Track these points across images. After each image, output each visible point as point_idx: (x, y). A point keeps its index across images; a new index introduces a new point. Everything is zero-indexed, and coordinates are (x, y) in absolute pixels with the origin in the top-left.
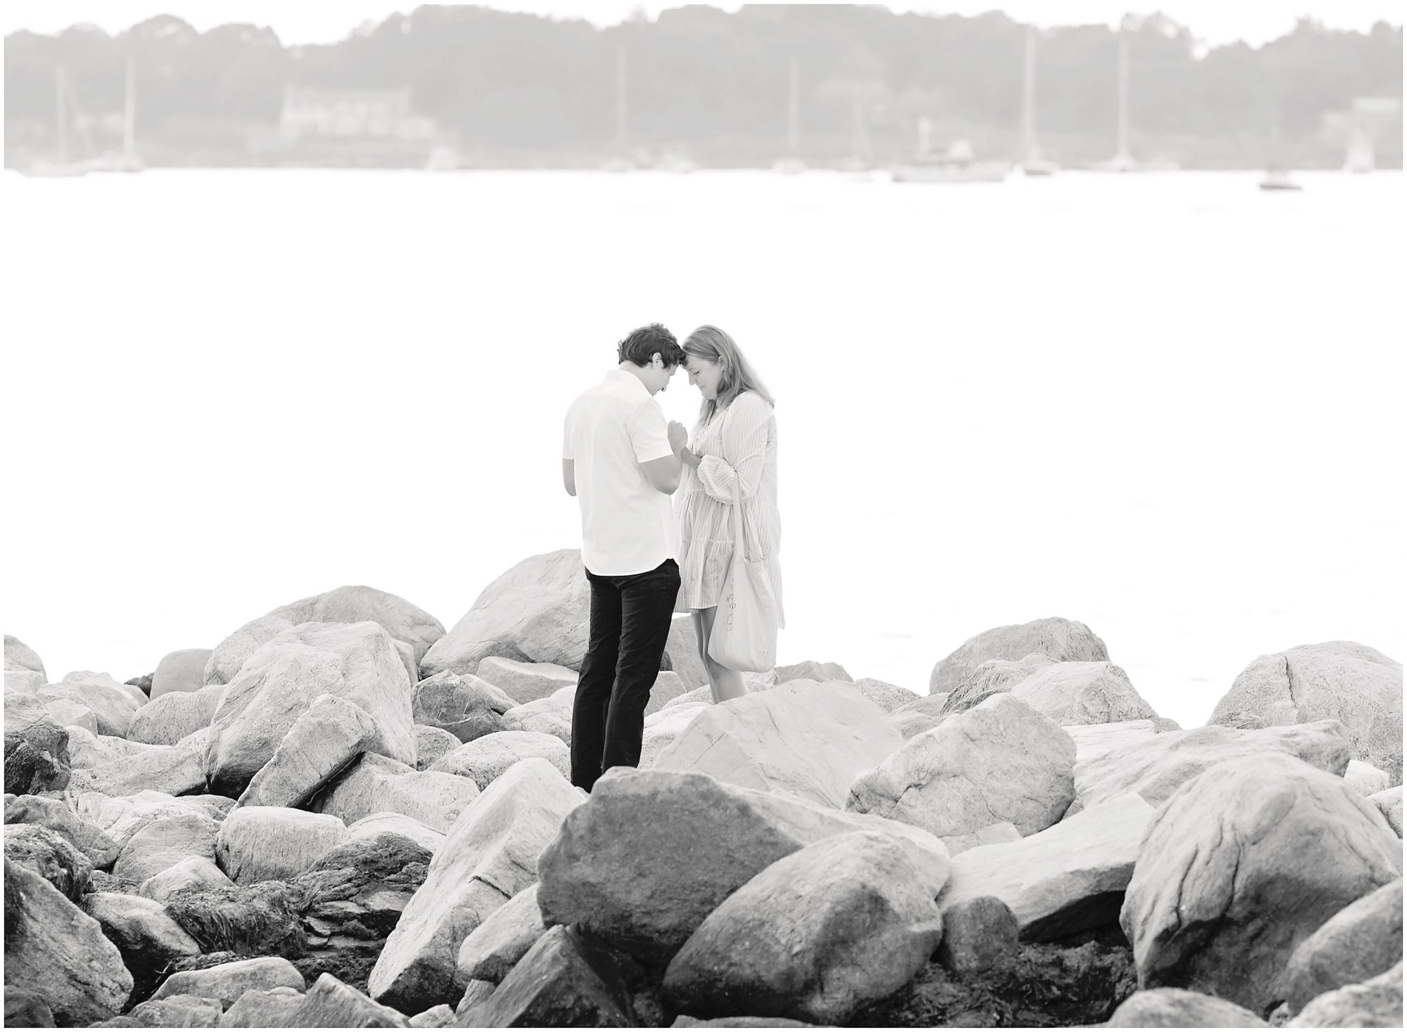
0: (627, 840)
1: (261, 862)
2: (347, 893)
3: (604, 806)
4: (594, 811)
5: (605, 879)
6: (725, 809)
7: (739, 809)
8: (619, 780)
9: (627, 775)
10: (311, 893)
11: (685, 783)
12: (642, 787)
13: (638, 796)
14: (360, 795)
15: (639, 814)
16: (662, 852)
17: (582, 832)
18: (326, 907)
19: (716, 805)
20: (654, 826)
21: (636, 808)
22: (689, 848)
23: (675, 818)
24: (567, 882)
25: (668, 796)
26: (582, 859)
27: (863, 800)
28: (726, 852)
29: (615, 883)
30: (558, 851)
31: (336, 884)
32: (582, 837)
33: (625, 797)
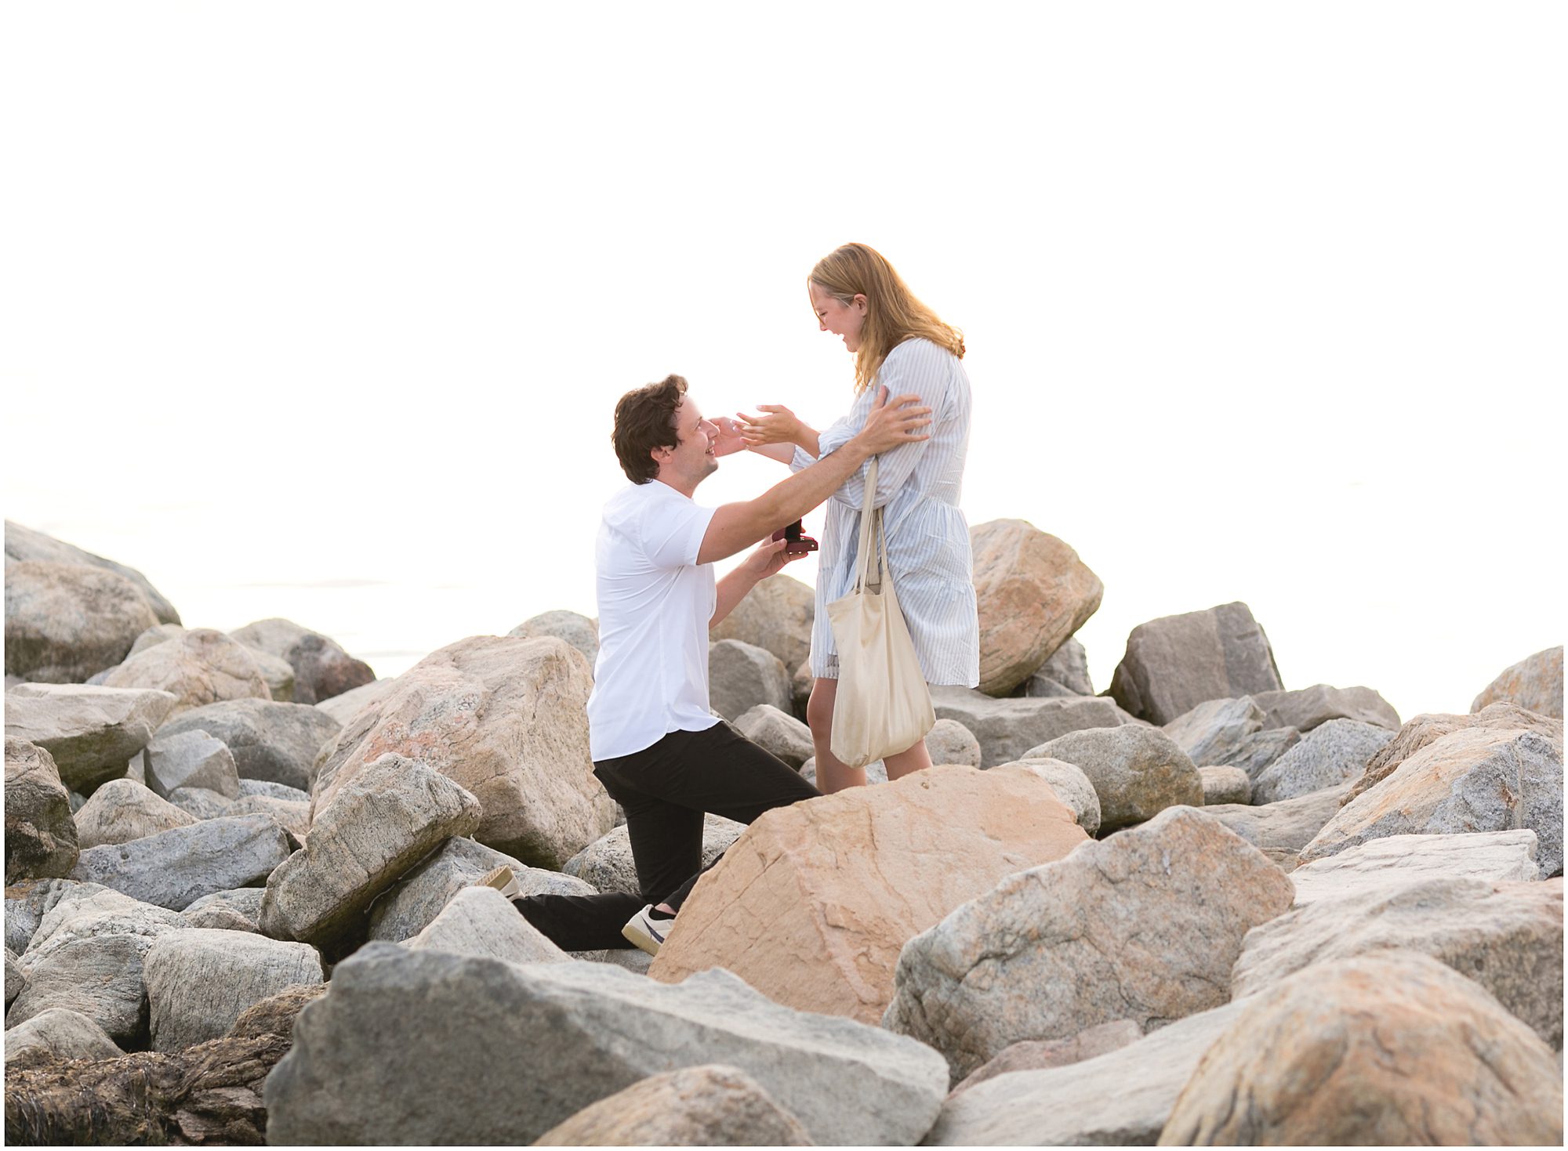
0: (388, 1059)
1: (181, 1014)
2: (246, 1075)
3: (350, 1005)
4: (335, 1012)
5: (361, 1119)
6: (529, 1016)
7: (548, 1018)
8: (373, 964)
9: (387, 955)
10: (194, 1073)
11: (468, 973)
12: (407, 977)
13: (399, 990)
14: (431, 903)
15: (403, 1020)
16: (442, 1081)
17: (320, 1044)
18: (207, 1097)
19: (514, 1010)
20: (427, 1038)
21: (397, 1009)
22: (481, 1076)
23: (457, 1028)
24: (307, 1121)
25: (442, 990)
26: (326, 1085)
27: (916, 976)
28: (535, 1085)
29: (376, 1126)
30: (293, 1071)
31: (235, 1060)
32: (321, 1052)
33: (379, 992)
